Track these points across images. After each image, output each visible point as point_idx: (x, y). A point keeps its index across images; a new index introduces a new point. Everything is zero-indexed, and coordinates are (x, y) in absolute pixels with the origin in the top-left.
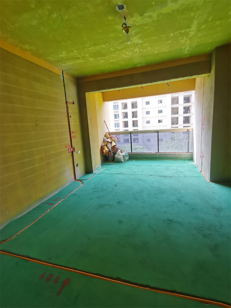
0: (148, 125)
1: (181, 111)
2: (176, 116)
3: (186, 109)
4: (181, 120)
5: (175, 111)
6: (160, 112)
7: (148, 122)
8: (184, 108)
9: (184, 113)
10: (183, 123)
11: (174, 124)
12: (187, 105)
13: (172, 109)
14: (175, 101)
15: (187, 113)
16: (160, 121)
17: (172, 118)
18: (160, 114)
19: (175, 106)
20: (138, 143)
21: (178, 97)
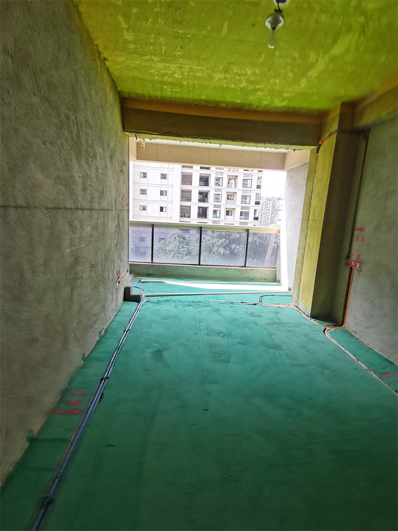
0: (143, 212)
1: (195, 196)
2: (187, 204)
3: (204, 194)
4: (194, 212)
5: (186, 196)
8: (200, 193)
9: (200, 201)
10: (198, 216)
11: (185, 216)
12: (204, 189)
13: (182, 191)
14: (186, 179)
15: (204, 201)
16: (162, 209)
17: (181, 206)
18: (164, 198)
19: (186, 187)
21: (191, 174)
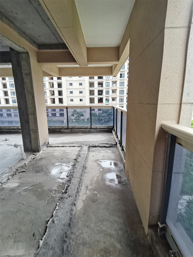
0: (72, 103)
1: (96, 93)
2: (92, 97)
4: (96, 100)
5: (92, 92)
6: (81, 92)
7: (72, 100)
8: (99, 91)
9: (99, 95)
10: (98, 102)
11: (92, 103)
12: (101, 89)
13: (90, 91)
14: (92, 85)
15: (101, 95)
16: (81, 100)
17: (90, 98)
18: (81, 95)
19: (92, 89)
20: (64, 117)
21: (93, 82)
